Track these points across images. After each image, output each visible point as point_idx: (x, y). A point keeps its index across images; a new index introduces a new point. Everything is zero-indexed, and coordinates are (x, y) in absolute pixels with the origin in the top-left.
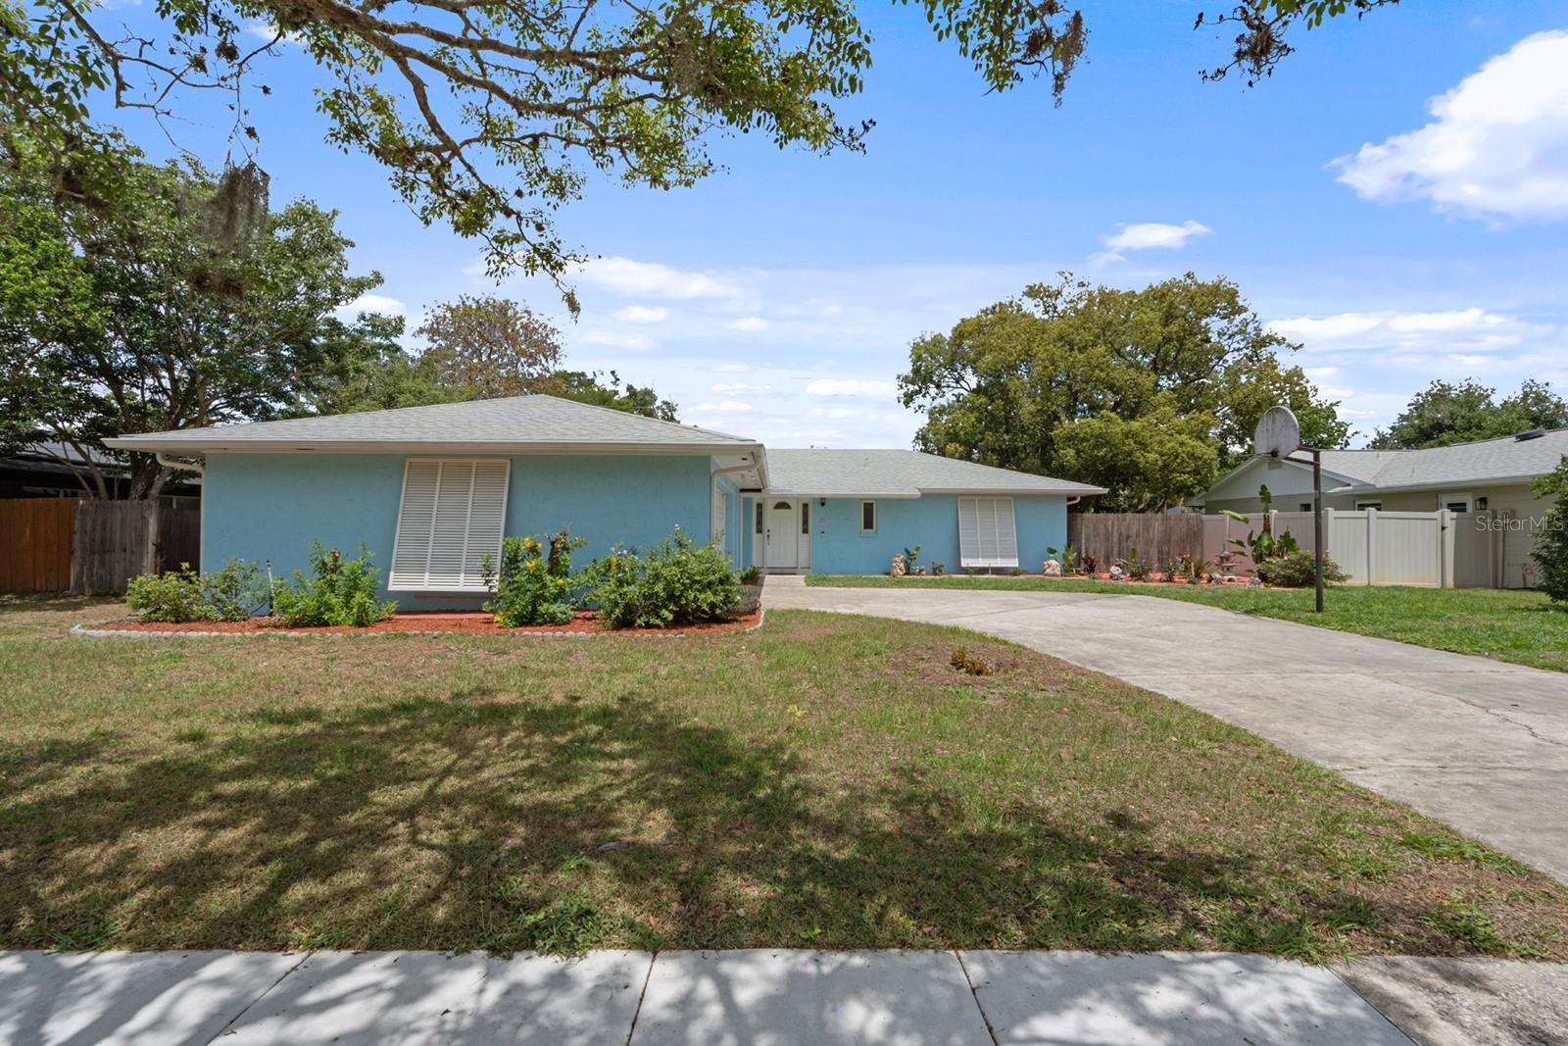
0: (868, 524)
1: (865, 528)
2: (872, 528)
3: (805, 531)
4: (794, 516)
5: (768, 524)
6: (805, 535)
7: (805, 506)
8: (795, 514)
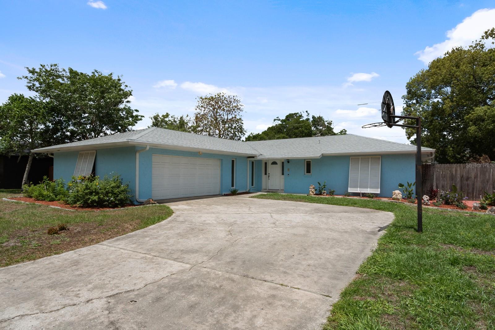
0: (309, 171)
1: (307, 172)
2: (310, 172)
3: (283, 174)
4: (278, 167)
5: (269, 171)
6: (283, 176)
7: (283, 163)
8: (279, 166)
